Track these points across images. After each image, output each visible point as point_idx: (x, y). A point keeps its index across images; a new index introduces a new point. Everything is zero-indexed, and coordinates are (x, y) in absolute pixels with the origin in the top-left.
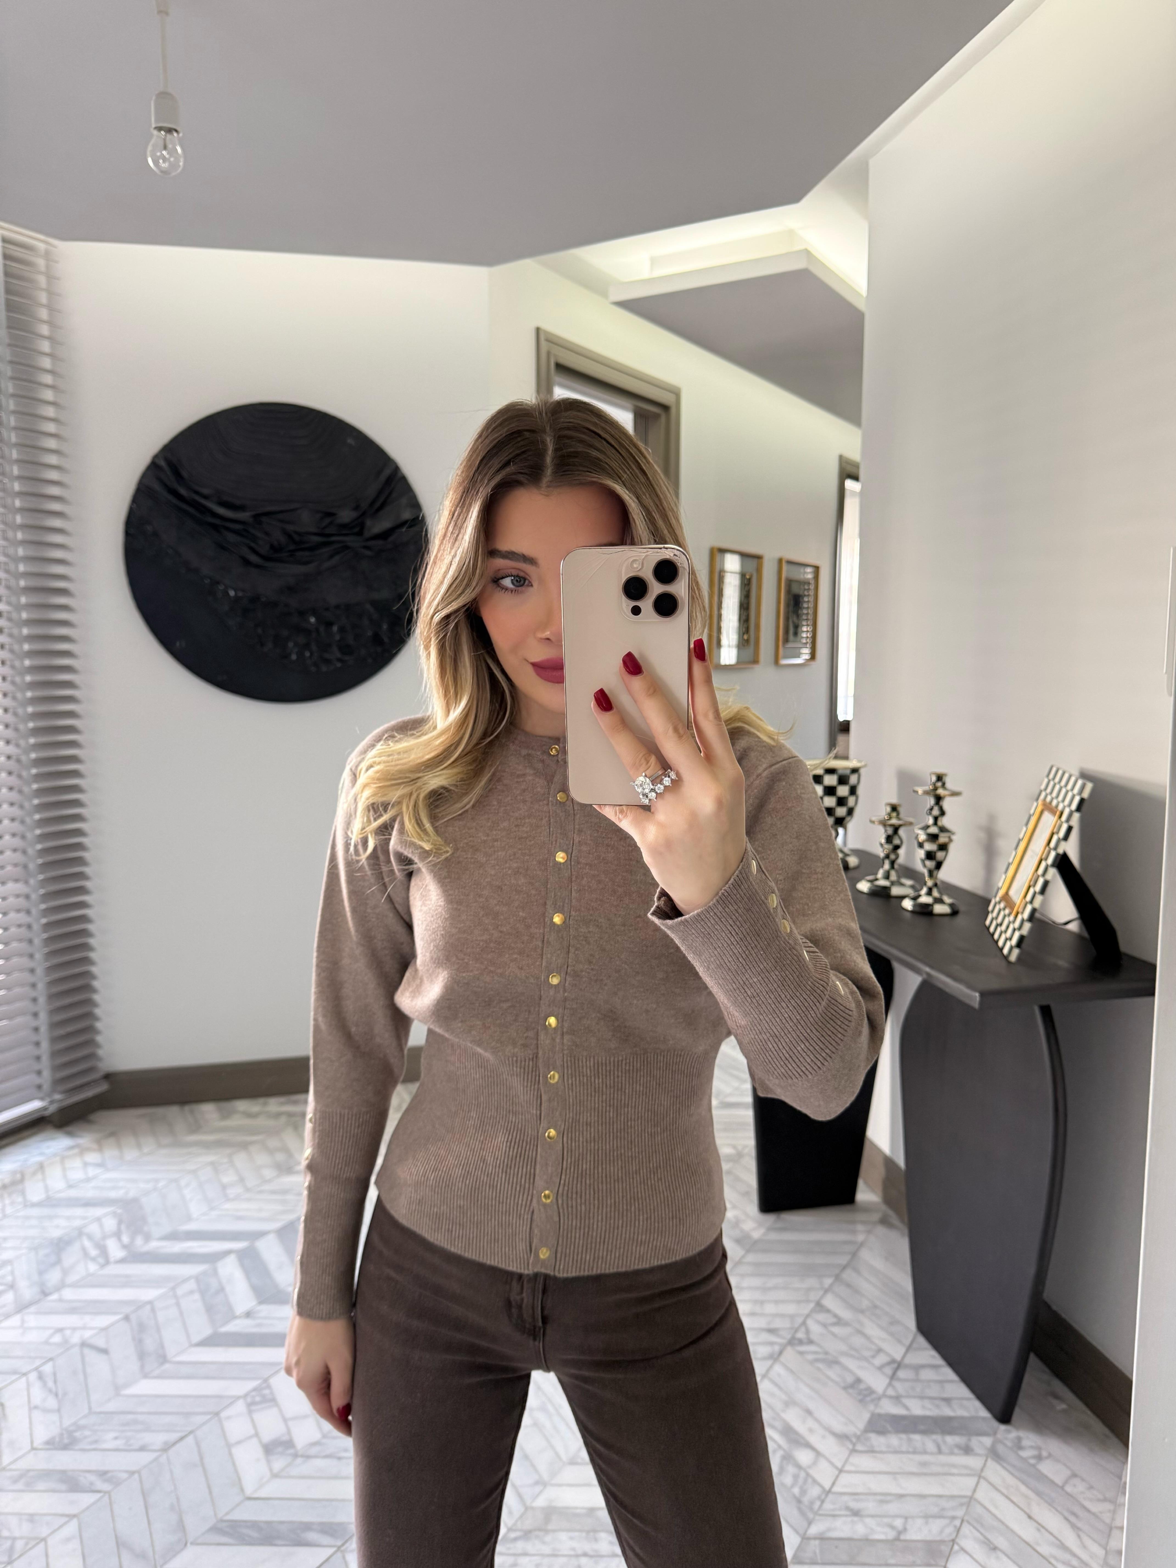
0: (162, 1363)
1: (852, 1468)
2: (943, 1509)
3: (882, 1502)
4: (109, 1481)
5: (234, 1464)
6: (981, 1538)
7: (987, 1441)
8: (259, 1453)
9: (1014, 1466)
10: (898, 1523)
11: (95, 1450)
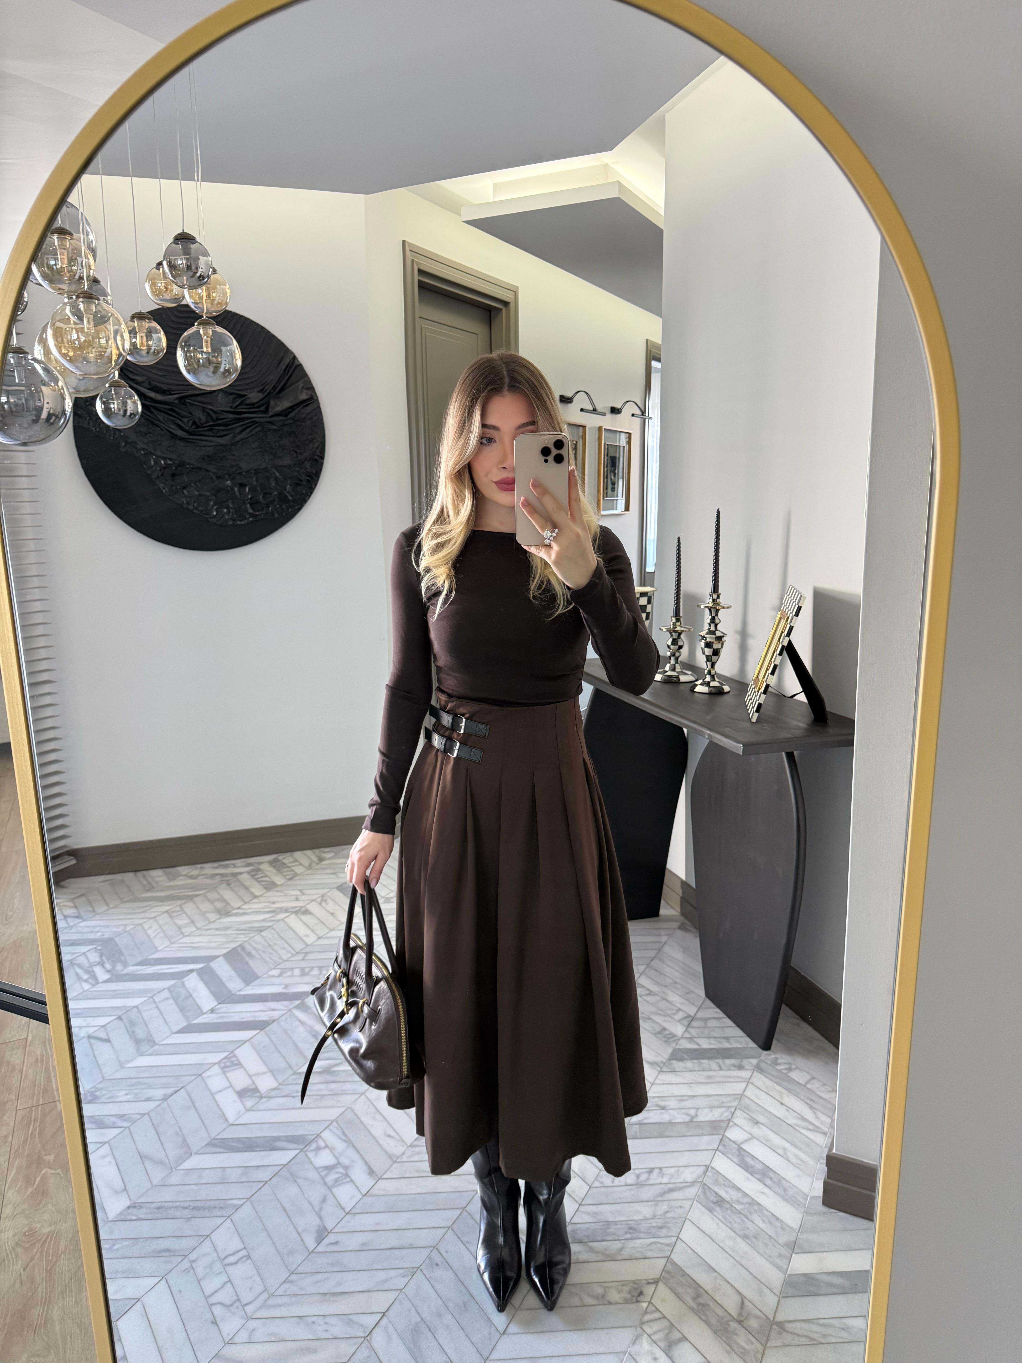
0: (153, 1046)
1: (661, 1082)
2: (723, 1103)
3: (681, 1100)
4: (125, 1120)
5: (218, 1105)
6: (748, 1117)
7: (754, 1061)
8: (235, 1097)
9: (772, 1075)
10: (692, 1112)
11: (114, 1102)
